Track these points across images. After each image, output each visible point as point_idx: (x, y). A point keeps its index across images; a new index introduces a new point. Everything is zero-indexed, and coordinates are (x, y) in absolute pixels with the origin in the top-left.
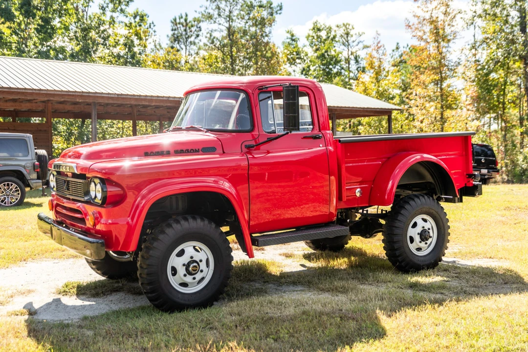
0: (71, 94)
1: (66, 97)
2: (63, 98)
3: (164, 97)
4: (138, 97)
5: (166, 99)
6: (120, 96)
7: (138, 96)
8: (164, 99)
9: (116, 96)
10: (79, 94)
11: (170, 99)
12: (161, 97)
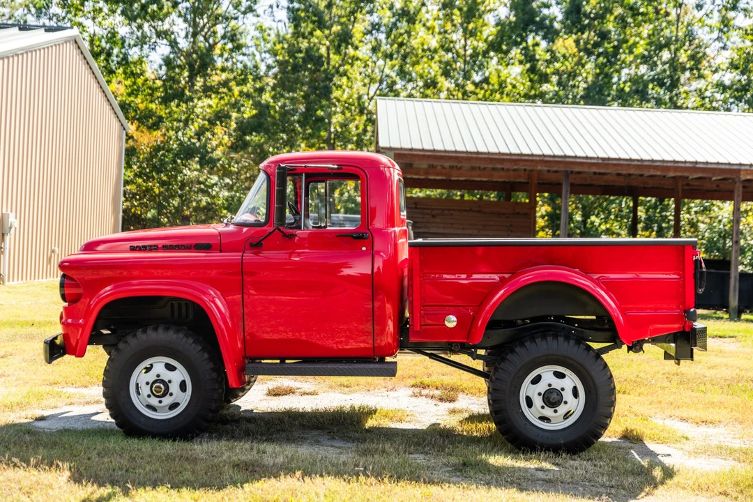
0: (526, 158)
1: (522, 163)
2: (516, 165)
3: (685, 162)
4: (639, 163)
5: (691, 165)
6: (606, 162)
7: (638, 160)
8: (688, 165)
9: (600, 161)
10: (538, 158)
11: (698, 166)
12: (682, 162)
